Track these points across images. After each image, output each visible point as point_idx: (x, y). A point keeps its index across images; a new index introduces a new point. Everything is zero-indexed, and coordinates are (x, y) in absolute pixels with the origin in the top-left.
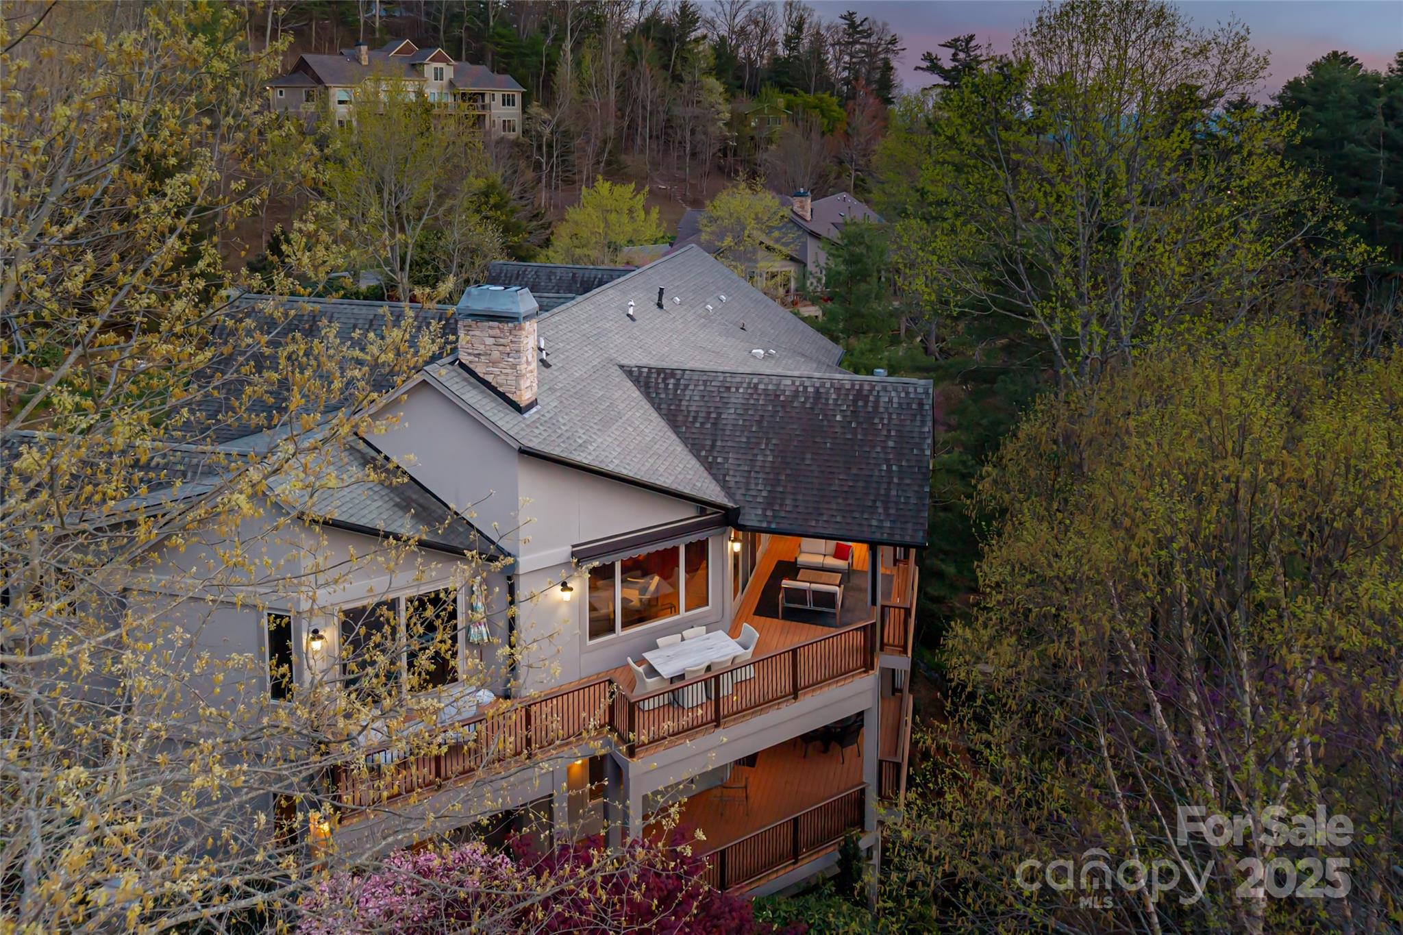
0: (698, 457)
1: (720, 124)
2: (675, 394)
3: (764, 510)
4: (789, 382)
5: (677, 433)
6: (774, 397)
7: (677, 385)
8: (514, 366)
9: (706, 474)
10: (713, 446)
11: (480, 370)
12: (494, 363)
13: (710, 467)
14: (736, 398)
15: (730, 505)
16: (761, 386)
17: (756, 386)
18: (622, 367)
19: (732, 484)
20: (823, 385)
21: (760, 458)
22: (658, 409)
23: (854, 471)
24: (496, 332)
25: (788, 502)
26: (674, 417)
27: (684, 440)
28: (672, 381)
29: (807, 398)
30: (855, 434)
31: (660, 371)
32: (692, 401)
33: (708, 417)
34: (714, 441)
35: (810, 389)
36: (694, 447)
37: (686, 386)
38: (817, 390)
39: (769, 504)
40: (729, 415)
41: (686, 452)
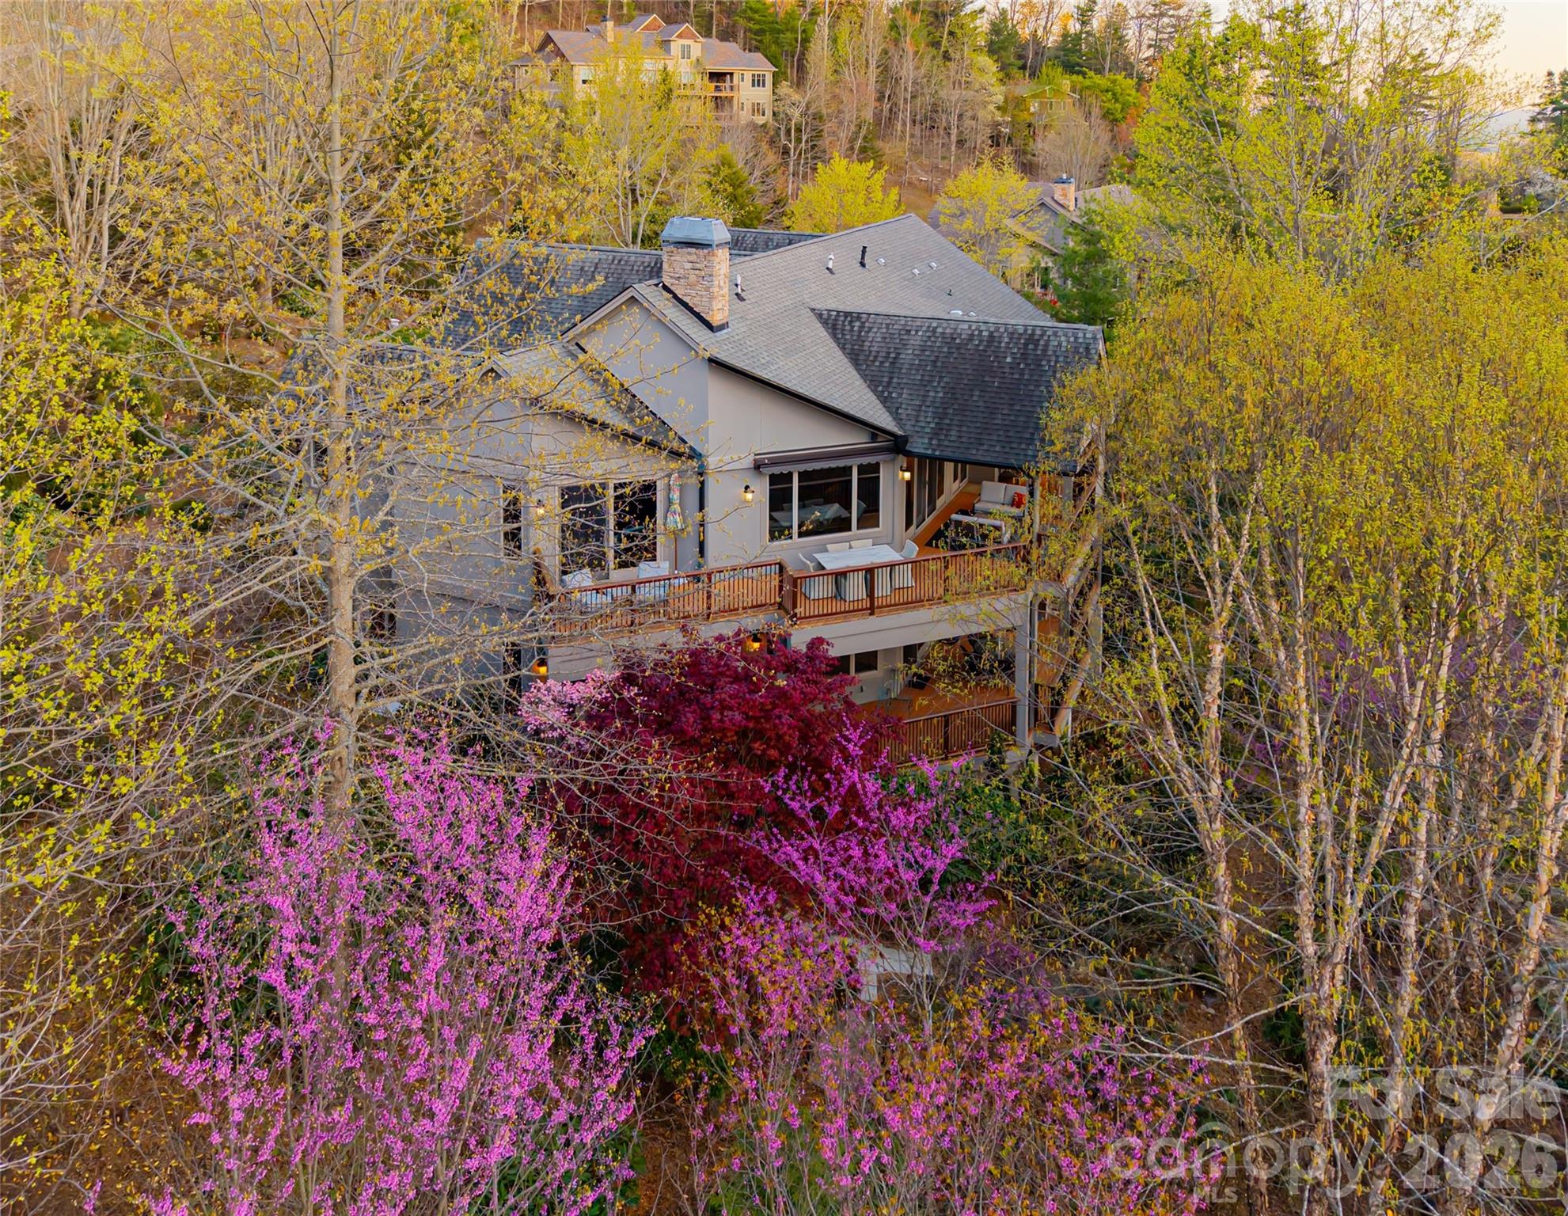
0: (875, 391)
1: (991, 107)
2: (859, 336)
3: (931, 439)
4: (966, 326)
5: (858, 370)
6: (950, 340)
7: (862, 327)
8: (707, 289)
9: (880, 406)
10: (889, 383)
11: (679, 293)
12: (691, 286)
13: (885, 401)
14: (915, 341)
15: (900, 433)
16: (940, 330)
17: (934, 331)
18: (813, 310)
19: (904, 417)
20: (997, 330)
21: (932, 394)
22: (843, 349)
23: (1018, 407)
24: (693, 258)
25: (953, 433)
26: (856, 356)
27: (864, 377)
28: (857, 324)
29: (981, 341)
30: (1022, 374)
31: (847, 314)
32: (875, 340)
33: (887, 357)
34: (891, 378)
35: (985, 333)
36: (873, 383)
37: (870, 329)
38: (991, 333)
39: (936, 433)
40: (907, 356)
41: (864, 386)
